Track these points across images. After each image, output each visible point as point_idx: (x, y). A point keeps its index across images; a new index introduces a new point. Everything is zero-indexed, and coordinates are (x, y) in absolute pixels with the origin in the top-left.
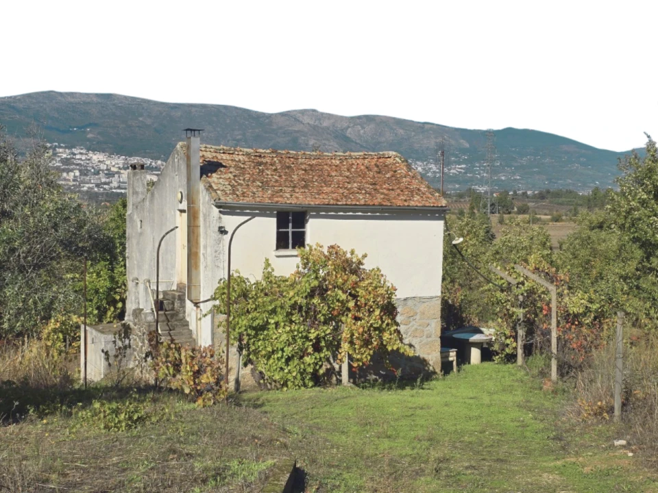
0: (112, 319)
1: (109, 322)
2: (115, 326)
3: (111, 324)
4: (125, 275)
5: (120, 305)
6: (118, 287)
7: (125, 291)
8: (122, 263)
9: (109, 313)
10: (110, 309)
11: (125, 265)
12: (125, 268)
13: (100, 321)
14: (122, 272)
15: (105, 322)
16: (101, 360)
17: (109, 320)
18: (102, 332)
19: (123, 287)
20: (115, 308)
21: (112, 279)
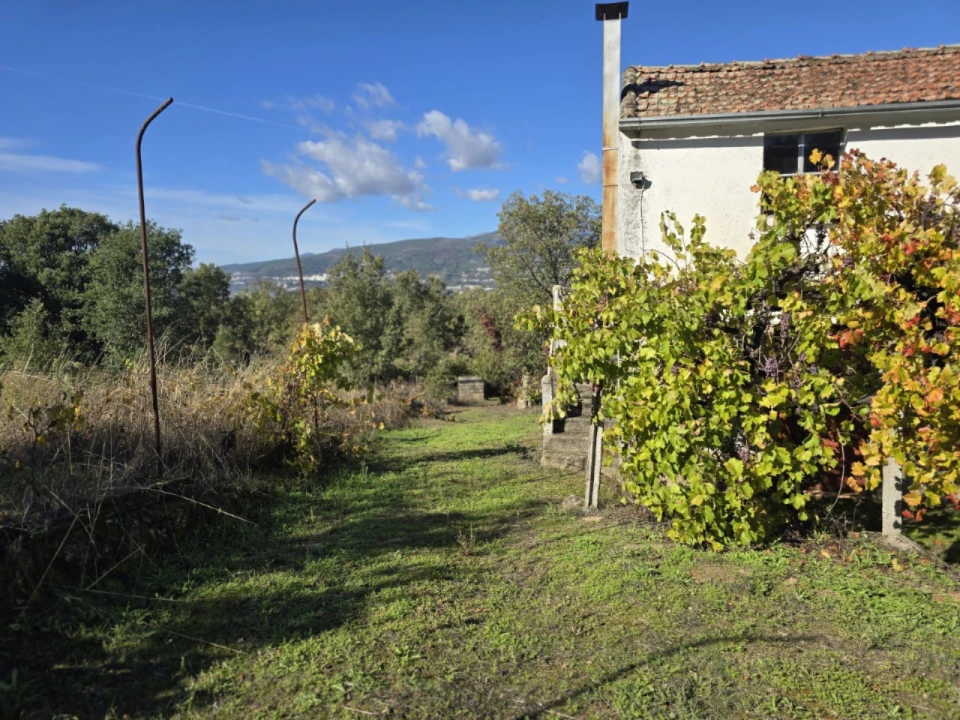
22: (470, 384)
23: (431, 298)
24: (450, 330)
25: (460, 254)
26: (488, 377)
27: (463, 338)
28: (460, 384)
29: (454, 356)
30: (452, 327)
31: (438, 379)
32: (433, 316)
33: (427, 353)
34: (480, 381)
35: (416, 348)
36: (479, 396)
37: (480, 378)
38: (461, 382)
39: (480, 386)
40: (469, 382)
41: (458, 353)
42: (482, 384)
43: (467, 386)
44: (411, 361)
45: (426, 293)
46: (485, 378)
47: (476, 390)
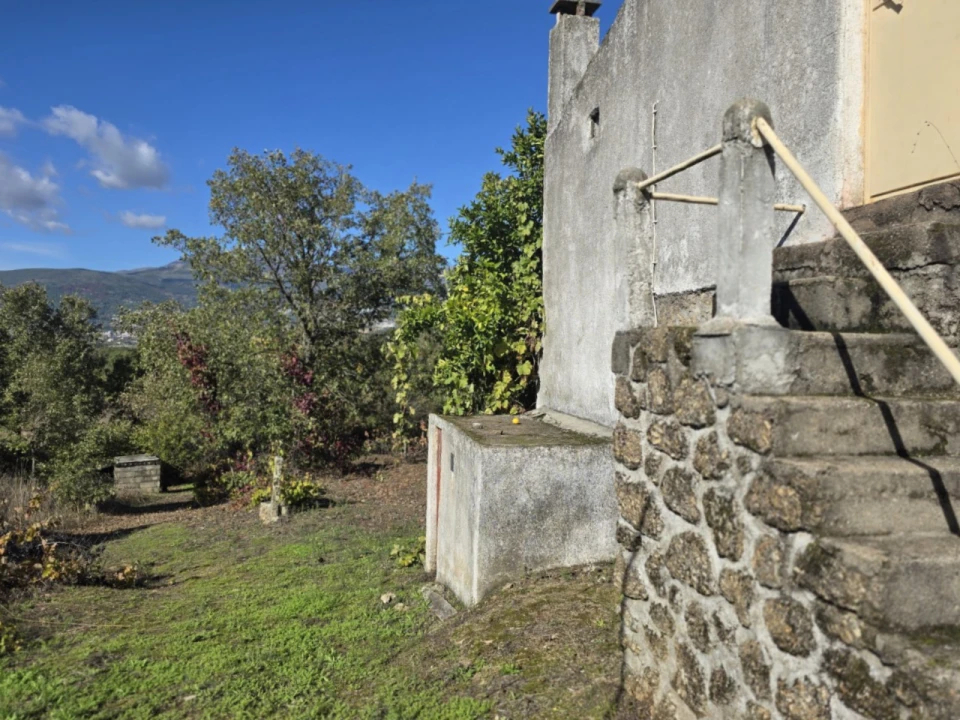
0: (506, 404)
1: (498, 412)
2: (515, 421)
3: (504, 416)
4: (540, 294)
5: (525, 369)
6: (522, 324)
7: (540, 335)
8: (533, 264)
9: (500, 388)
10: (501, 380)
11: (539, 269)
12: (540, 277)
13: (479, 405)
14: (530, 287)
15: (488, 411)
16: (472, 534)
17: (498, 404)
18: (478, 438)
19: (535, 324)
20: (515, 375)
21: (507, 303)
22: (136, 468)
23: (68, 332)
24: (100, 383)
25: (111, 292)
26: (169, 457)
27: (123, 395)
28: (116, 469)
29: (106, 425)
30: (104, 378)
31: (79, 467)
32: (70, 359)
33: (54, 419)
34: (154, 463)
35: (35, 410)
36: (151, 488)
37: (155, 458)
38: (120, 466)
39: (154, 471)
40: (134, 464)
41: (113, 419)
42: (158, 467)
43: (130, 472)
44: (24, 434)
45: (58, 321)
46: (163, 457)
47: (146, 477)
